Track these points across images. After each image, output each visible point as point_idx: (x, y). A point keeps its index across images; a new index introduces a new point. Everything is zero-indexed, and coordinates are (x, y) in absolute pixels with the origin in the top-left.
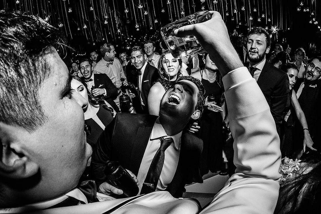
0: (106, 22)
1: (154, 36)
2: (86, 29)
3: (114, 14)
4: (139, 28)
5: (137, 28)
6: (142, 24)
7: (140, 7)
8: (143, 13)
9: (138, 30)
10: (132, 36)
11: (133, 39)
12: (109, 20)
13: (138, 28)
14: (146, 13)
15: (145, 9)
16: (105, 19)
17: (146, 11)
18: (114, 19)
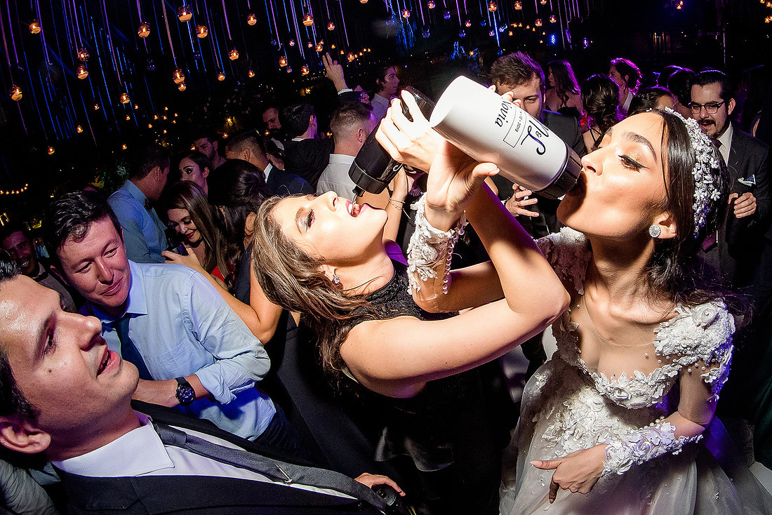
0: (83, 74)
1: (231, 101)
2: (21, 101)
3: (105, 40)
4: (186, 82)
5: (179, 85)
6: (192, 67)
7: (185, 16)
8: (195, 33)
9: (183, 87)
10: (167, 109)
11: (171, 117)
12: (91, 65)
13: (182, 83)
14: (203, 33)
15: (198, 20)
16: (79, 62)
17: (201, 25)
18: (106, 57)
